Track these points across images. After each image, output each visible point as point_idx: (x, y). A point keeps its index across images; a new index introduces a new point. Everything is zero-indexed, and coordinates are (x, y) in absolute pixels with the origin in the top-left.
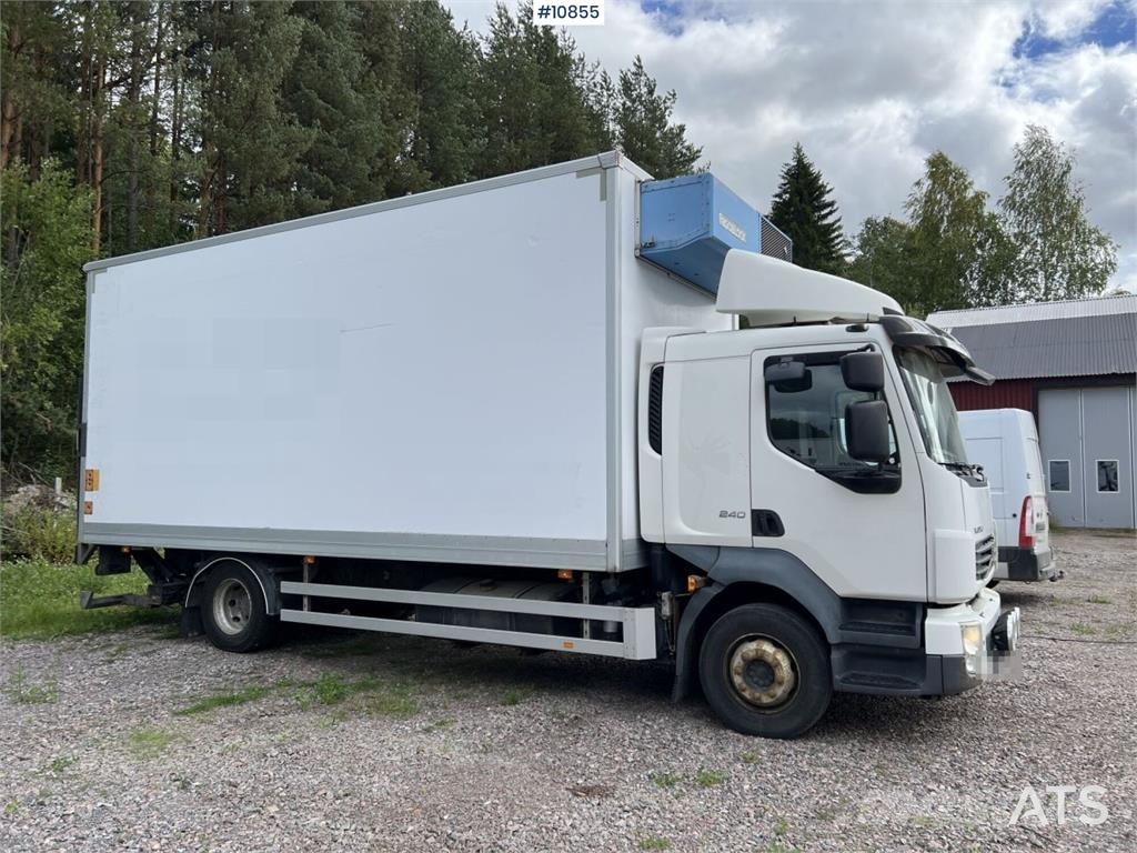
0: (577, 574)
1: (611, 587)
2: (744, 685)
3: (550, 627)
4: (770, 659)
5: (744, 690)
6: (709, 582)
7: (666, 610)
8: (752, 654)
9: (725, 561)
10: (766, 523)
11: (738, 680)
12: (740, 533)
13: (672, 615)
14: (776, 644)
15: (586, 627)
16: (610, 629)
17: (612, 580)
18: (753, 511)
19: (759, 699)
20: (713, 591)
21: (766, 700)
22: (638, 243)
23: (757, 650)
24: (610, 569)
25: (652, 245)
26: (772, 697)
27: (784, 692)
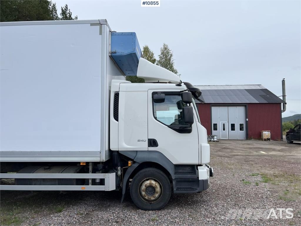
0: (88, 163)
1: (100, 167)
2: (146, 195)
3: (75, 183)
4: (154, 186)
5: (146, 196)
6: (134, 162)
7: (119, 173)
8: (148, 185)
9: (139, 155)
10: (153, 143)
11: (143, 193)
12: (144, 146)
13: (121, 174)
14: (155, 181)
15: (90, 181)
16: (98, 181)
17: (101, 164)
18: (149, 139)
19: (150, 198)
20: (136, 165)
21: (152, 199)
22: (110, 51)
23: (150, 183)
24: (102, 161)
25: (115, 53)
26: (154, 197)
27: (158, 195)
